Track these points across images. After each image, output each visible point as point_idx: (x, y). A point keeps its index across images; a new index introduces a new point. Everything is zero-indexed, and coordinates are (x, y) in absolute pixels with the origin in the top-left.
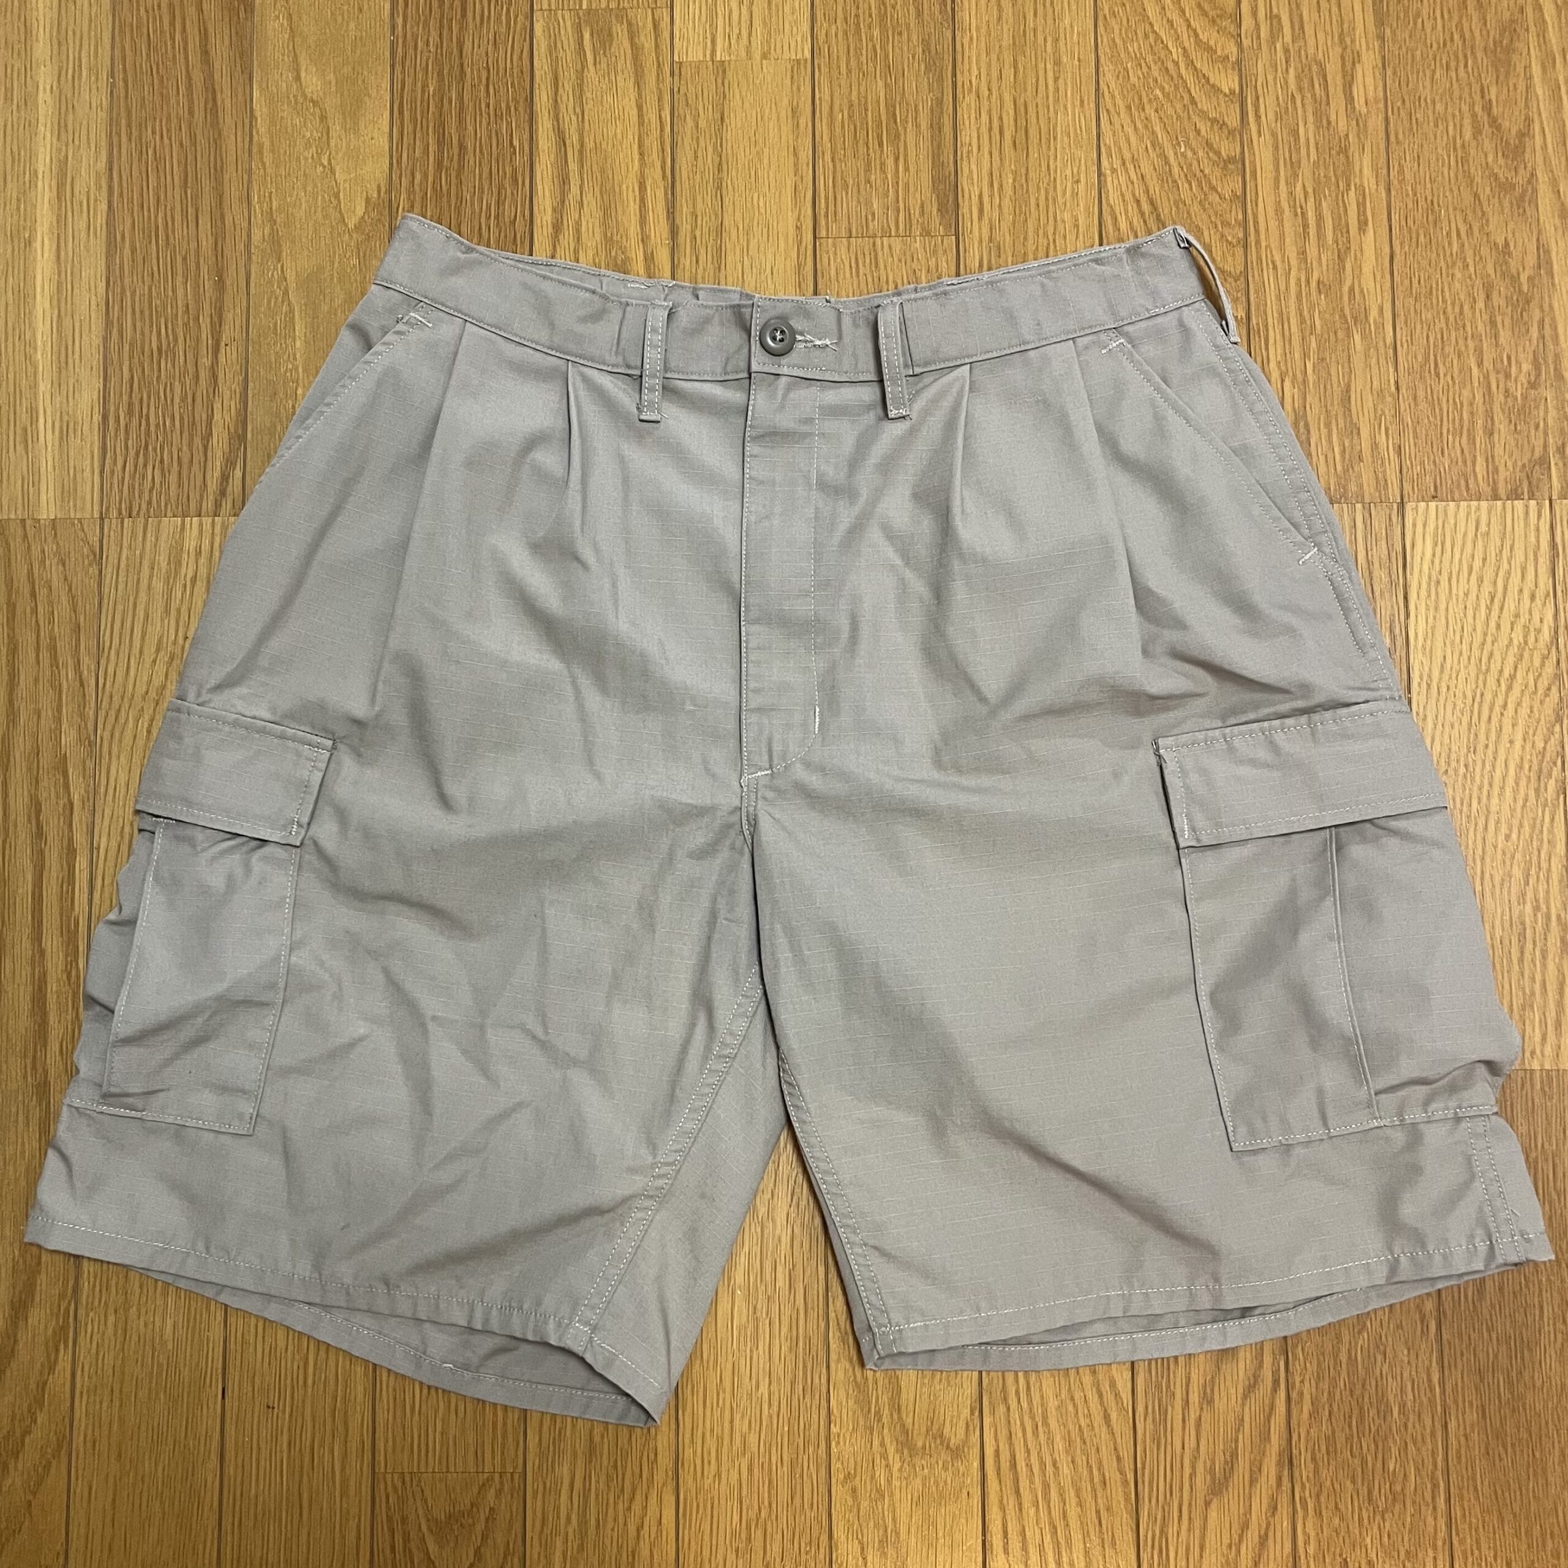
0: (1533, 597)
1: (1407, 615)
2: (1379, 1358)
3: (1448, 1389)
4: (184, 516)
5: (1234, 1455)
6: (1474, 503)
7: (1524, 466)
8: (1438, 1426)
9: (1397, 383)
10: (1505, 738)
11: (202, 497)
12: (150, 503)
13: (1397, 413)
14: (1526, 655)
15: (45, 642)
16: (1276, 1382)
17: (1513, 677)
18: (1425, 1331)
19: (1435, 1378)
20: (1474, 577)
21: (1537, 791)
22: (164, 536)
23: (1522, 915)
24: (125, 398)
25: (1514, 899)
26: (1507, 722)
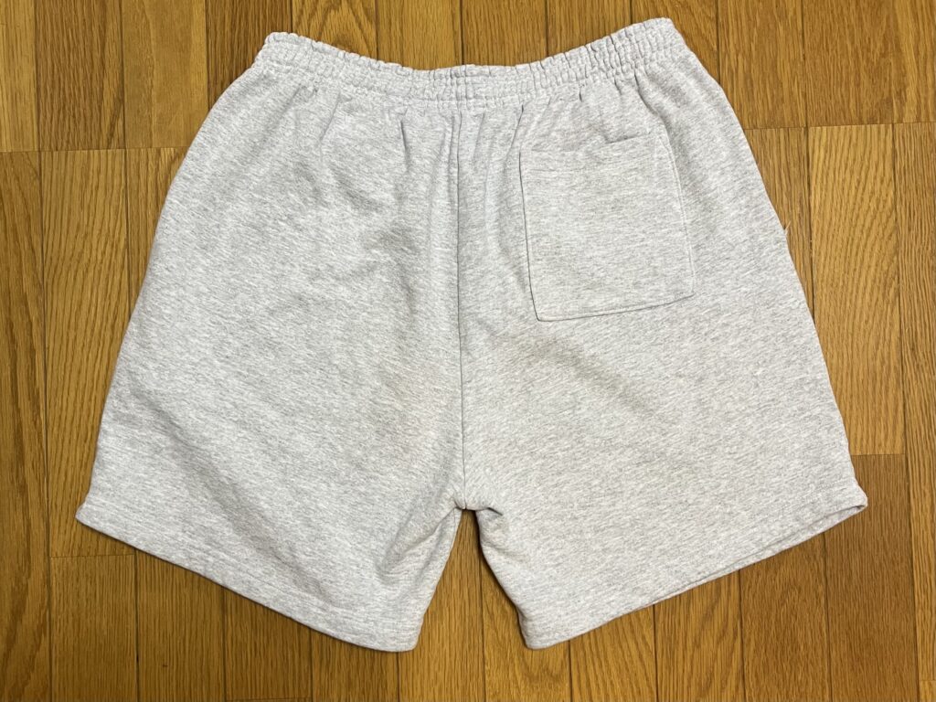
0: (882, 181)
1: (810, 194)
2: (793, 618)
3: (831, 634)
4: (89, 149)
5: (712, 674)
6: (849, 127)
7: (877, 104)
8: (826, 656)
9: (804, 55)
10: (866, 264)
11: (99, 138)
12: (68, 142)
13: (804, 74)
14: (878, 215)
15: (10, 227)
16: (735, 634)
17: (870, 229)
18: (818, 603)
19: (824, 629)
20: (848, 171)
21: (884, 295)
22: (77, 163)
23: (874, 366)
24: (50, 78)
25: (870, 357)
26: (867, 255)
